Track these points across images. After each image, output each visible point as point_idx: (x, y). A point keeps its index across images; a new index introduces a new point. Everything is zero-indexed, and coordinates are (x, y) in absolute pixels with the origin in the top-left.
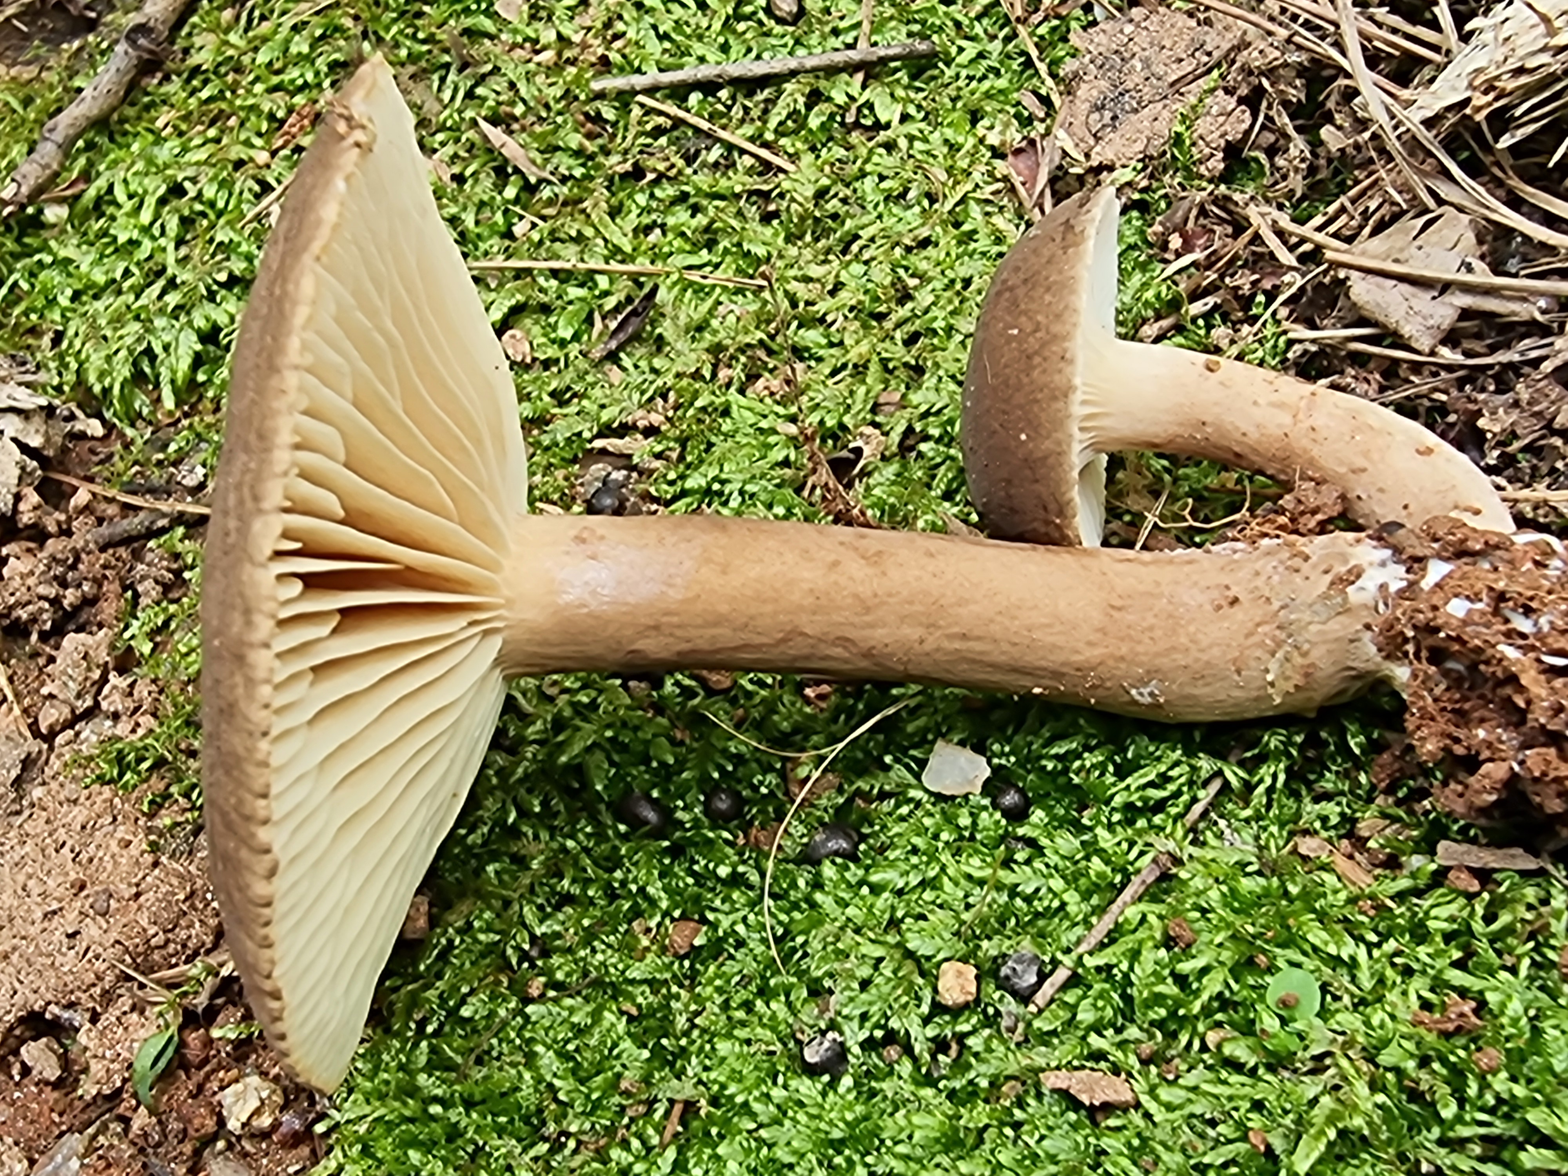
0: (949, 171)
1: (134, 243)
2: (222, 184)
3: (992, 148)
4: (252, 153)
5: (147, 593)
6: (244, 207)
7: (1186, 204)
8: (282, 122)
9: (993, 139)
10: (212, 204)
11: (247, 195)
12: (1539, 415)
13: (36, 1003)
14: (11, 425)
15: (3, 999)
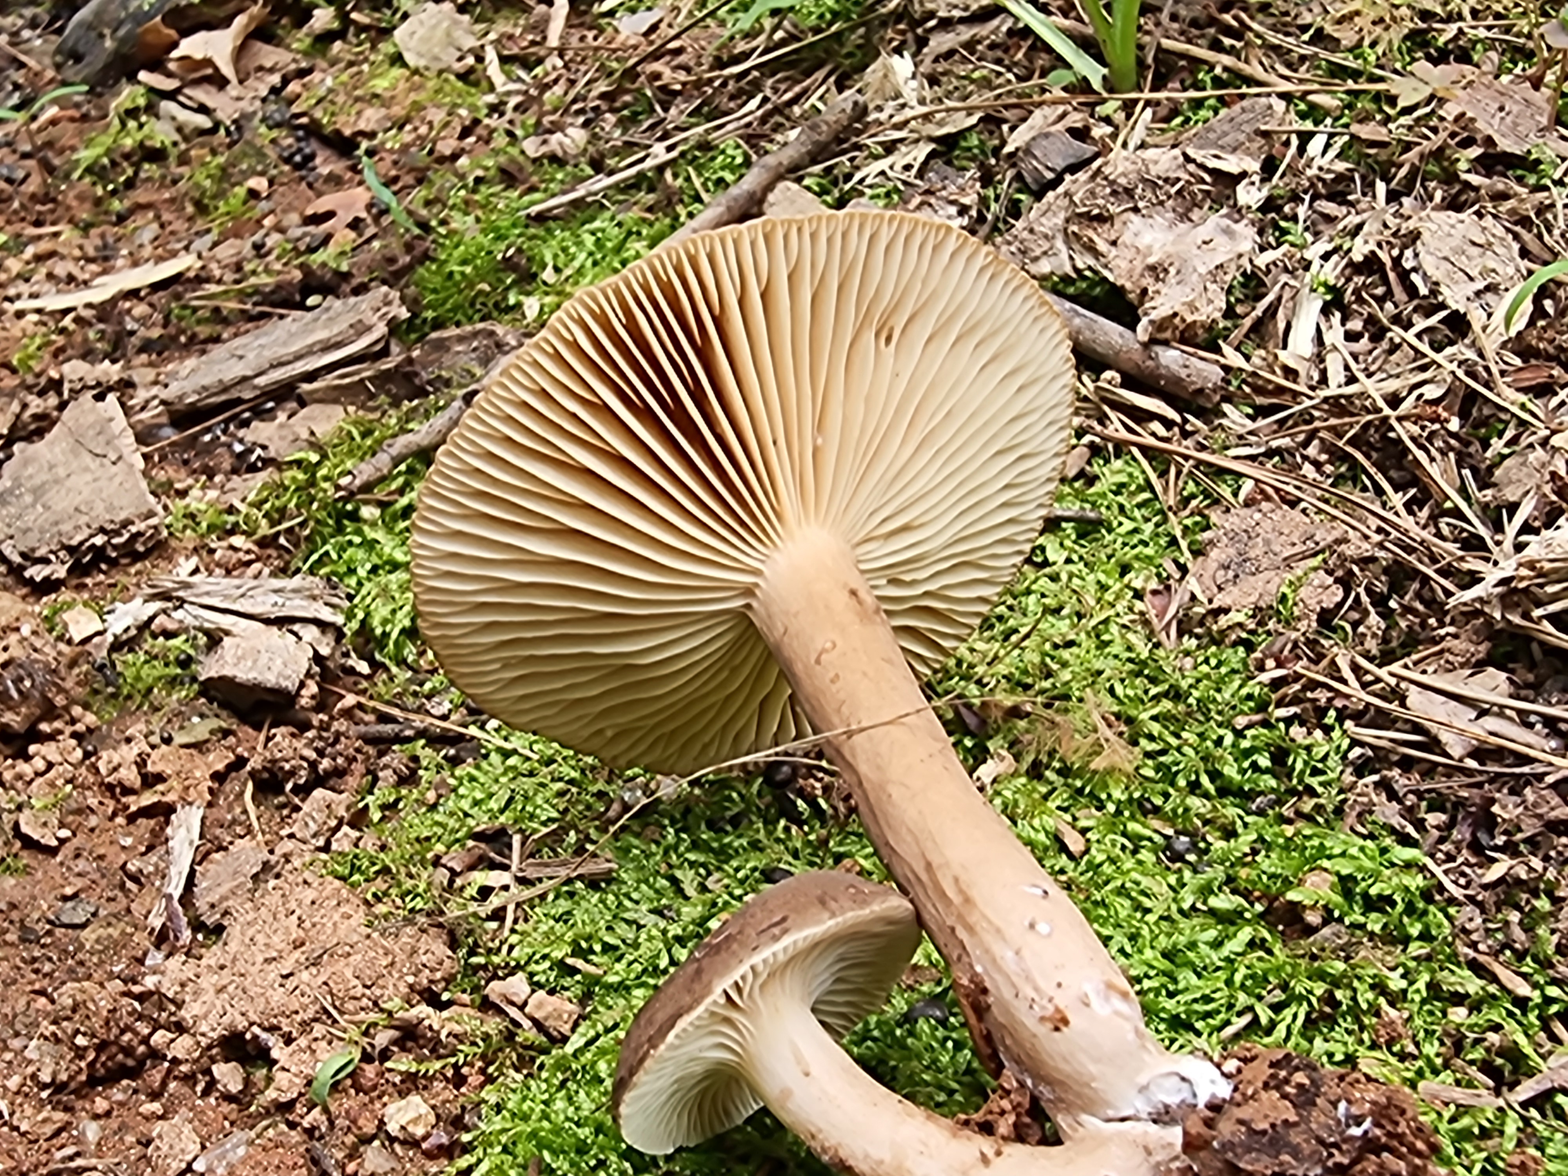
0: (1099, 600)
3: (1135, 590)
5: (385, 779)
7: (1282, 640)
9: (1136, 585)
12: (1540, 817)
13: (241, 1024)
14: (310, 633)
15: (213, 1018)
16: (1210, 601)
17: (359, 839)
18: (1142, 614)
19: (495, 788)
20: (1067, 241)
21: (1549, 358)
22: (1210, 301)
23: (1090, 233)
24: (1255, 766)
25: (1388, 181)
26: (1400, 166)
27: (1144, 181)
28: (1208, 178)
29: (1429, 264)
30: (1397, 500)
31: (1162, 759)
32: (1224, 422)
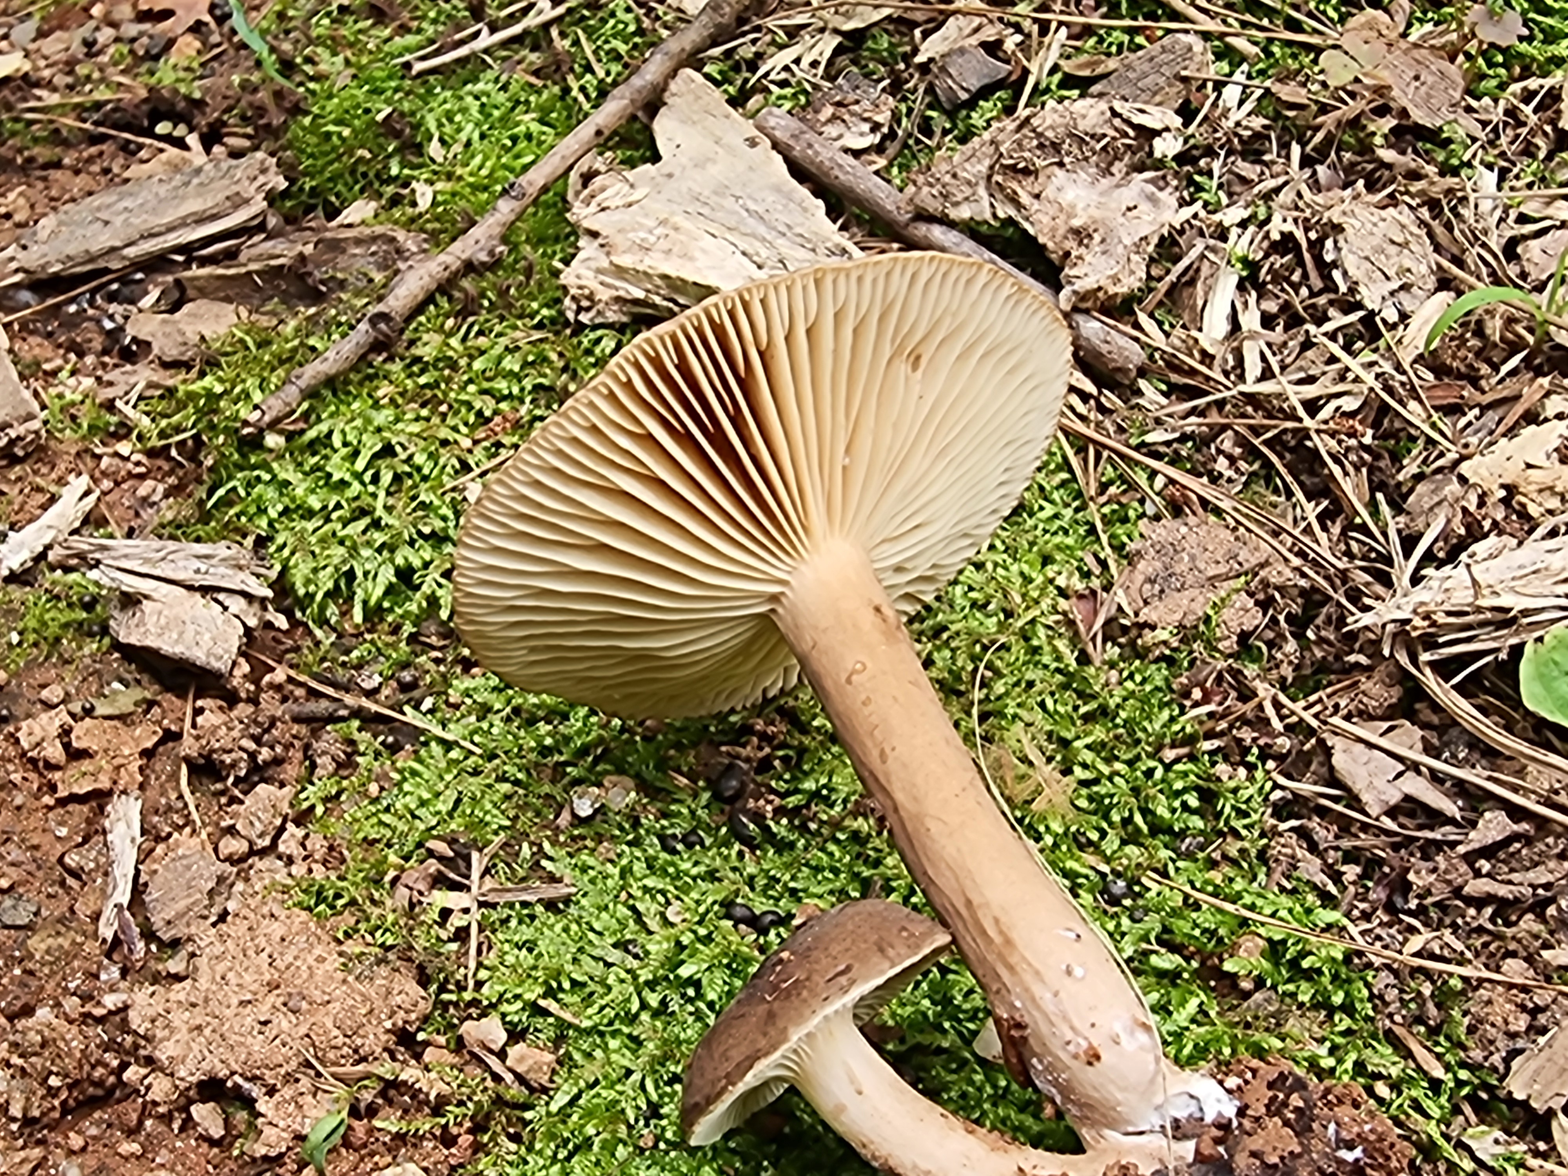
0: (1024, 596)
1: (343, 484)
2: (431, 456)
3: (1058, 588)
4: (457, 437)
5: (324, 767)
6: (445, 478)
7: (1208, 669)
8: (488, 420)
9: (1061, 581)
10: (419, 469)
11: (448, 469)
12: (1449, 882)
13: (223, 1073)
14: (237, 604)
15: (190, 1064)
16: (1136, 614)
17: (307, 836)
18: (1065, 614)
19: (441, 786)
20: (988, 187)
21: (1460, 376)
22: (1132, 272)
23: (1015, 185)
24: (1185, 806)
25: (1303, 145)
26: (1317, 129)
27: (1071, 135)
28: (1132, 133)
29: (1350, 262)
30: (1312, 511)
31: (1095, 789)
32: (1141, 401)
